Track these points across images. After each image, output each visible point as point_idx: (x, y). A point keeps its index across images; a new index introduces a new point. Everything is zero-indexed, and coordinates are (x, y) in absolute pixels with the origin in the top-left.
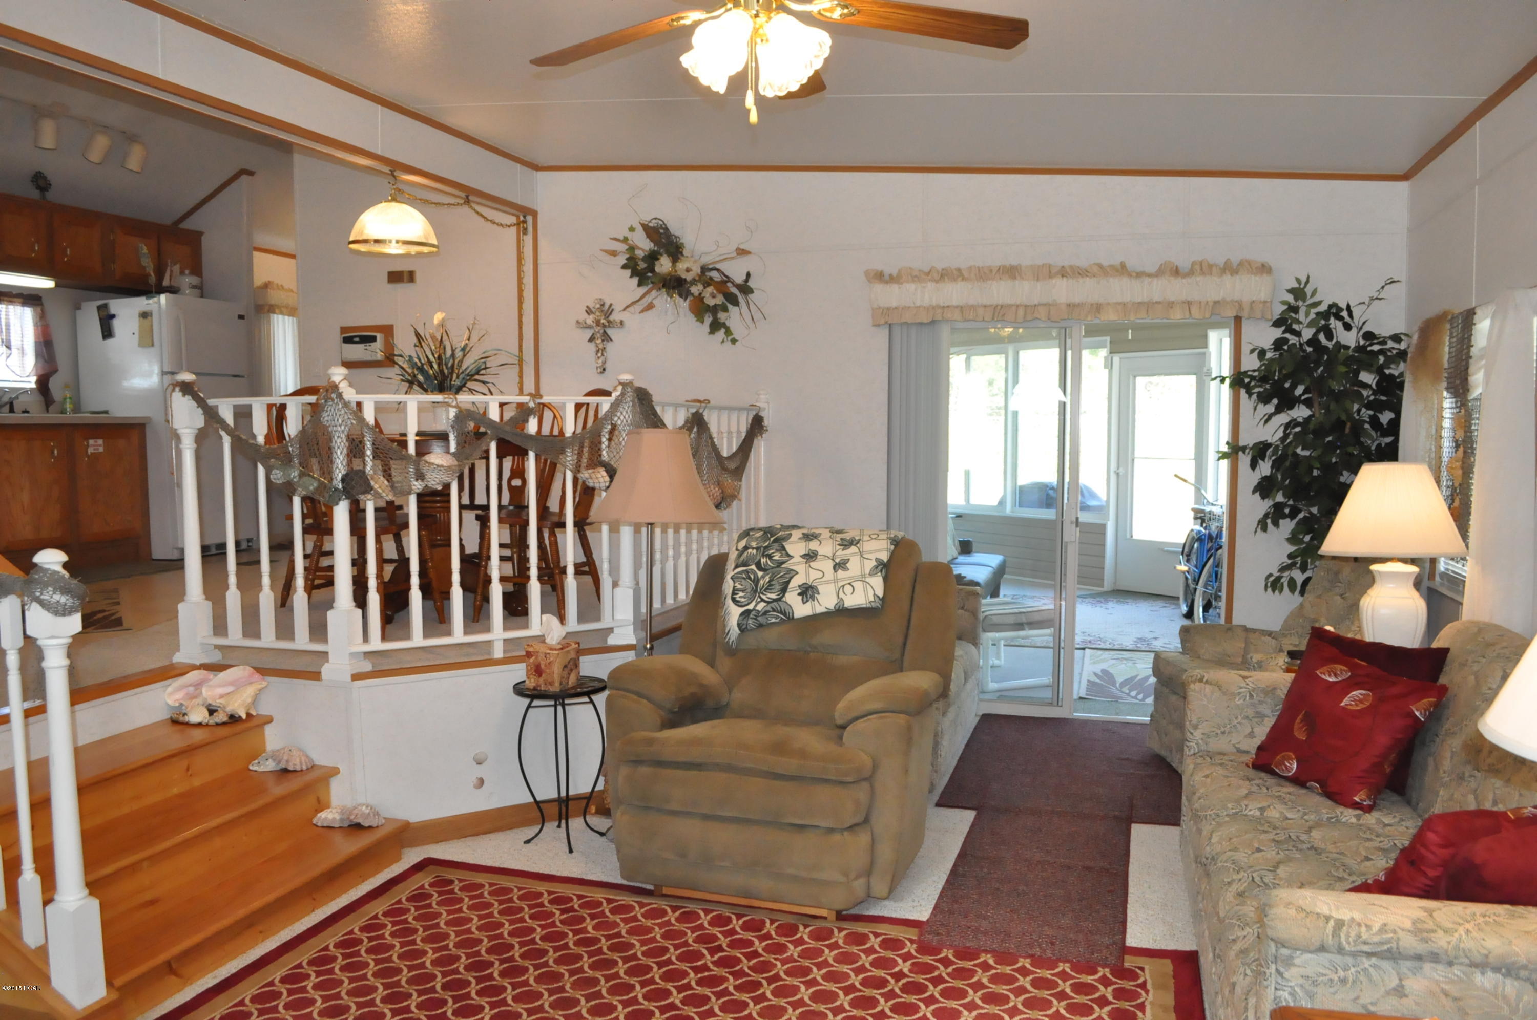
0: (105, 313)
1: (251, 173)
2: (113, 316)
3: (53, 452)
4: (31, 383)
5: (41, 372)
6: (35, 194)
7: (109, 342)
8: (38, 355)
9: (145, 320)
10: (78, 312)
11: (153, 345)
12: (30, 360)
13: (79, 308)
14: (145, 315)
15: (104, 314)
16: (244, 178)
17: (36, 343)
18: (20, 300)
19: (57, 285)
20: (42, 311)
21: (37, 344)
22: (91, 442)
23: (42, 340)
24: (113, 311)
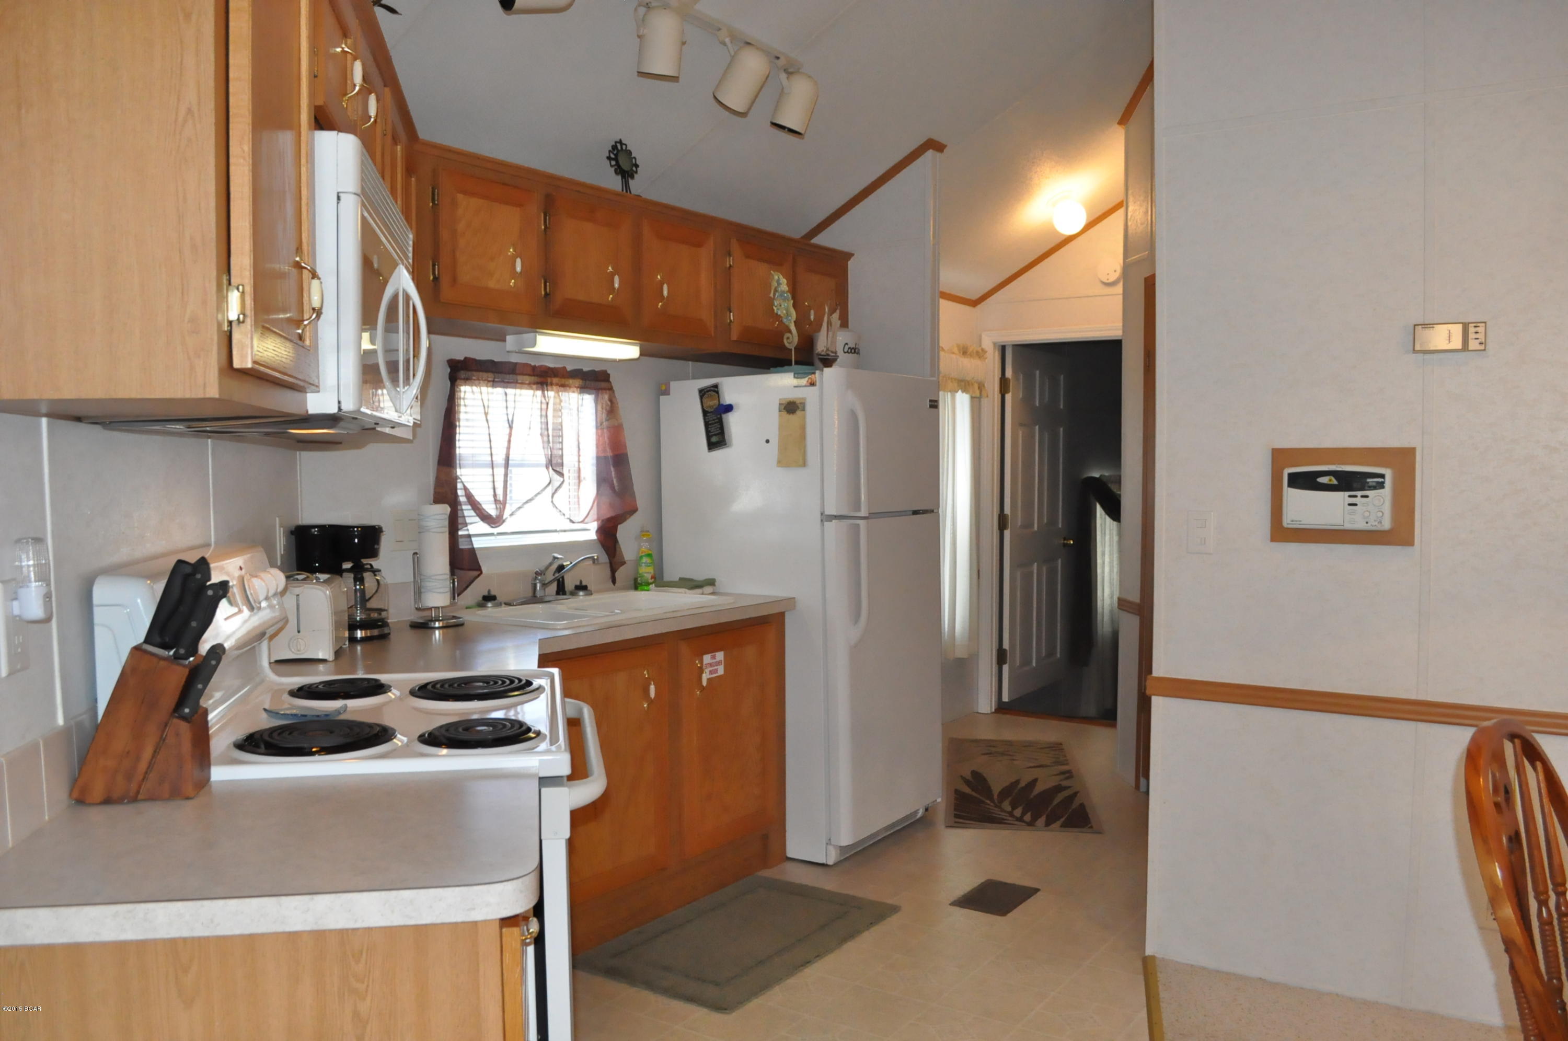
0: (714, 403)
1: (938, 147)
2: (729, 408)
3: (646, 691)
4: (590, 533)
5: (608, 514)
6: (614, 182)
7: (718, 453)
8: (602, 480)
9: (792, 417)
10: (663, 399)
11: (804, 464)
12: (589, 489)
13: (666, 392)
14: (791, 407)
15: (711, 403)
16: (930, 153)
17: (598, 458)
18: (578, 382)
19: (642, 354)
20: (612, 401)
21: (600, 461)
22: (707, 659)
23: (609, 454)
24: (728, 397)
